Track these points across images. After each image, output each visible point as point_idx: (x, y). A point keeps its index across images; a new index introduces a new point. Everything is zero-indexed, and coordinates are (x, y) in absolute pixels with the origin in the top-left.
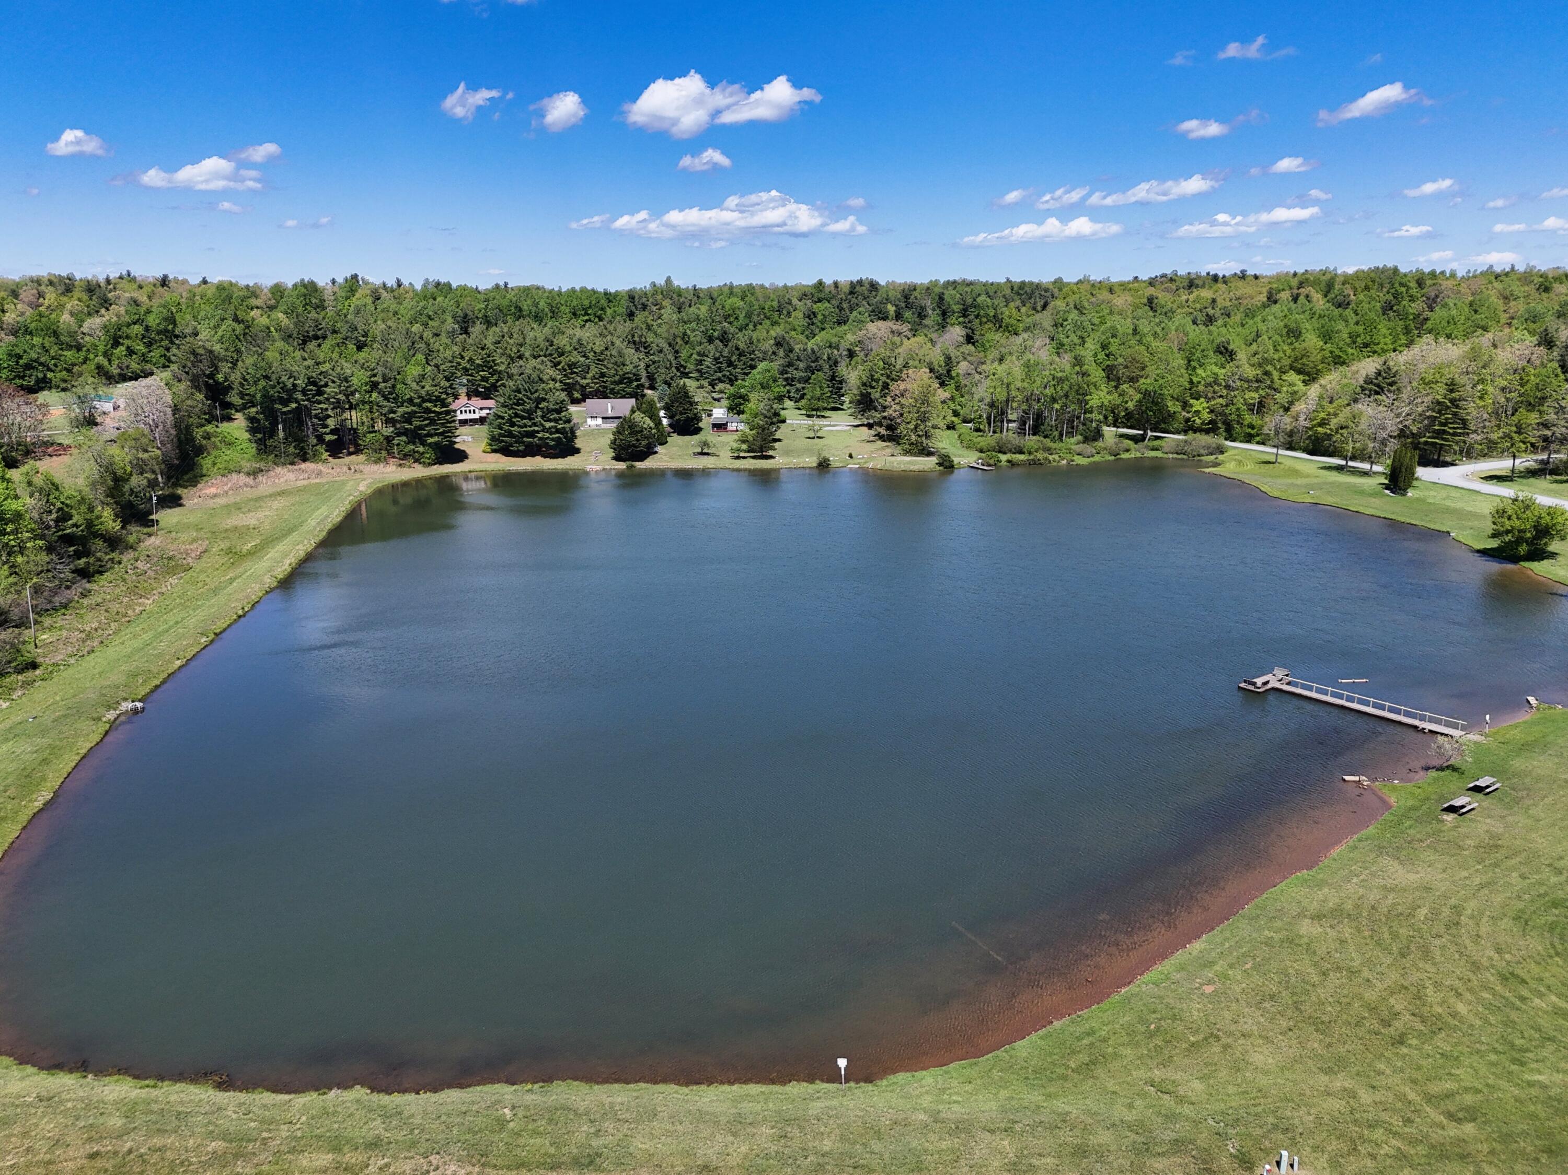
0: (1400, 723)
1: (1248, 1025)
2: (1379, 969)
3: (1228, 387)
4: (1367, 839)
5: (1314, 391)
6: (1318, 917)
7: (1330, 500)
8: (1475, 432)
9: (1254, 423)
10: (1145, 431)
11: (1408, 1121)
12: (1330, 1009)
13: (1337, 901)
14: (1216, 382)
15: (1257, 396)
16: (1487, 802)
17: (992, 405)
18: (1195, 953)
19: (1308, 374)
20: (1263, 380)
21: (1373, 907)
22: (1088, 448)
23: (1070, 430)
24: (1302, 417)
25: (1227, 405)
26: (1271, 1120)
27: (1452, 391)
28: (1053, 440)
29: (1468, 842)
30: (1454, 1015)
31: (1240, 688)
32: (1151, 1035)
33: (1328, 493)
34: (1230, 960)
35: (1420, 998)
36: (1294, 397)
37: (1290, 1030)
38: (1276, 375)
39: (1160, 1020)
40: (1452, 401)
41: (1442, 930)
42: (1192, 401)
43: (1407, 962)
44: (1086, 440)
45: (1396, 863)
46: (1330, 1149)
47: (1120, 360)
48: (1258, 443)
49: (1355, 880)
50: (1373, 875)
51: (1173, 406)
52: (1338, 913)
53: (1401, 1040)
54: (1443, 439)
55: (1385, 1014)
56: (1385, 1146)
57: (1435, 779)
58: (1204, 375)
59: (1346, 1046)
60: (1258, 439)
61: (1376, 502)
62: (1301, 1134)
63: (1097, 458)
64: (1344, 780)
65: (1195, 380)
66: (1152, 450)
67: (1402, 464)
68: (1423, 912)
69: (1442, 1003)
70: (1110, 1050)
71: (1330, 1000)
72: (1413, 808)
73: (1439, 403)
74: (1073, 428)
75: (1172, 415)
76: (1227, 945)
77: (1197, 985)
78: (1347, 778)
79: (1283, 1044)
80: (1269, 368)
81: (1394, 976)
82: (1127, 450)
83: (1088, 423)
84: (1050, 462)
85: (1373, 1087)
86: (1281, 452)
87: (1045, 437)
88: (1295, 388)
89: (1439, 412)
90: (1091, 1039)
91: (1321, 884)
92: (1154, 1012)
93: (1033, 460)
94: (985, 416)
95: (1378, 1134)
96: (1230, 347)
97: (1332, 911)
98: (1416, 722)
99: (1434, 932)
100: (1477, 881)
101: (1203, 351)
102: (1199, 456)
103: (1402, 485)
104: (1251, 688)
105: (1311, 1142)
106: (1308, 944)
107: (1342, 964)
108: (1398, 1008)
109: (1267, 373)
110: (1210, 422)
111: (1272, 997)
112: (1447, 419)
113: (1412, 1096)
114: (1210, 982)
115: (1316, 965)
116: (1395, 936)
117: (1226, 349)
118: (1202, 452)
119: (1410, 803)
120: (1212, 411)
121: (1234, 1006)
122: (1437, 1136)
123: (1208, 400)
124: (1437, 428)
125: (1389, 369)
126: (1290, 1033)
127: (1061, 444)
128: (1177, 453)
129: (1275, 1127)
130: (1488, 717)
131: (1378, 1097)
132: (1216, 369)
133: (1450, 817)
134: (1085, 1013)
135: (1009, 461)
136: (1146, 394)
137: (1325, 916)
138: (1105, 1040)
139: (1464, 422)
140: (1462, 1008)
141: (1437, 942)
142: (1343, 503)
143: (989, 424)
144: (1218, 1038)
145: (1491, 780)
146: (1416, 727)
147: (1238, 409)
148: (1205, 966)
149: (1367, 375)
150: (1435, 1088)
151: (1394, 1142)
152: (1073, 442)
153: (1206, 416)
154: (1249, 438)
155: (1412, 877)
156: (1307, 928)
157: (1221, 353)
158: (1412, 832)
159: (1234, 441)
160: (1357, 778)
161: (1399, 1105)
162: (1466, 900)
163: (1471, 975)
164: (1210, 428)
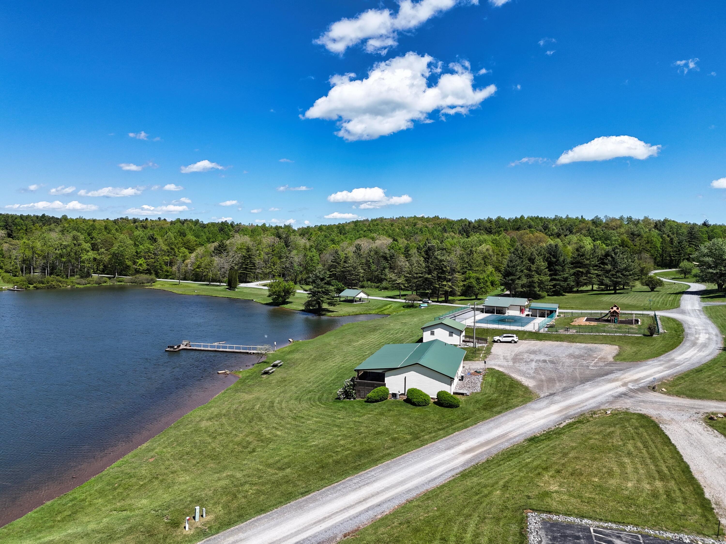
0: (241, 353)
1: (176, 467)
2: (240, 429)
3: (154, 254)
4: (230, 389)
5: (193, 255)
6: (210, 419)
7: (204, 293)
8: (258, 268)
9: (168, 270)
10: (115, 275)
11: (260, 477)
12: (218, 449)
13: (219, 411)
14: (149, 251)
15: (168, 258)
16: (279, 369)
17: (24, 261)
18: (143, 448)
19: (191, 250)
20: (171, 251)
21: (235, 410)
22: (83, 281)
23: (72, 274)
24: (189, 266)
25: (155, 262)
26: (189, 499)
27: (248, 252)
28: (62, 277)
29: (273, 381)
30: (276, 436)
31: (166, 351)
32: (115, 489)
33: (203, 291)
34: (164, 446)
35: (260, 435)
36: (185, 258)
37: (198, 463)
38: (176, 250)
39: (121, 480)
40: (249, 255)
41: (267, 410)
42: (137, 261)
43: (253, 424)
44: (82, 277)
45: (244, 394)
46: (223, 501)
47: (99, 241)
48: (171, 279)
49: (226, 403)
50: (234, 399)
51: (129, 263)
52: (219, 416)
53: (254, 451)
54: (247, 271)
55: (245, 444)
56: (251, 490)
57: (257, 366)
58: (143, 248)
59: (227, 461)
60: (170, 277)
61: (224, 293)
62: (206, 500)
63: (88, 285)
64: (218, 373)
65: (139, 251)
66: (119, 282)
67: (232, 277)
68: (257, 407)
69: (270, 433)
70: (87, 503)
71: (218, 446)
72: (249, 376)
73: (244, 256)
74: (74, 272)
75: (128, 267)
76: (162, 440)
77: (144, 460)
78: (219, 372)
79: (195, 470)
80: (173, 247)
81: (248, 430)
82: (105, 282)
83: (82, 269)
84: (60, 287)
85: (242, 470)
86: (181, 281)
87: (57, 276)
88: (185, 254)
89: (244, 260)
90: (73, 502)
91: (210, 408)
92: (118, 478)
93: (50, 286)
94: (19, 268)
95: (247, 487)
96: (155, 237)
97: (216, 415)
98: (248, 351)
99: (263, 411)
100: (279, 392)
101: (142, 238)
102: (143, 283)
103: (233, 286)
104: (172, 350)
105: (212, 502)
106: (205, 430)
107: (222, 432)
108: (251, 440)
109: (172, 249)
110: (148, 269)
111: (187, 453)
112: (247, 263)
113: (261, 467)
114: (152, 457)
115: (209, 436)
116: (246, 417)
117: (153, 238)
118: (144, 281)
119: (248, 375)
120: (148, 265)
121: (167, 462)
122: (274, 478)
123: (145, 259)
124: (244, 266)
125: (223, 244)
126: (198, 465)
127: (67, 280)
128: (132, 283)
129: (191, 502)
130: (275, 343)
131: (245, 473)
132: (149, 246)
133: (265, 376)
134: (70, 492)
135: (35, 287)
136: (114, 255)
137: (213, 418)
138: (84, 500)
139: (254, 264)
140: (279, 433)
141: (265, 414)
142: (210, 294)
143: (22, 272)
144: (157, 478)
145: (279, 361)
146: (247, 353)
147: (160, 264)
148: (149, 451)
149: (215, 246)
150: (271, 461)
151: (254, 488)
152: (75, 279)
153: (145, 266)
154: (166, 277)
155: (251, 396)
156: (204, 424)
157: (150, 239)
158: (250, 383)
159: (160, 278)
160: (224, 371)
161: (255, 473)
162: (275, 398)
163: (281, 421)
164: (148, 272)
